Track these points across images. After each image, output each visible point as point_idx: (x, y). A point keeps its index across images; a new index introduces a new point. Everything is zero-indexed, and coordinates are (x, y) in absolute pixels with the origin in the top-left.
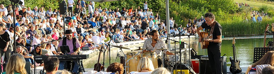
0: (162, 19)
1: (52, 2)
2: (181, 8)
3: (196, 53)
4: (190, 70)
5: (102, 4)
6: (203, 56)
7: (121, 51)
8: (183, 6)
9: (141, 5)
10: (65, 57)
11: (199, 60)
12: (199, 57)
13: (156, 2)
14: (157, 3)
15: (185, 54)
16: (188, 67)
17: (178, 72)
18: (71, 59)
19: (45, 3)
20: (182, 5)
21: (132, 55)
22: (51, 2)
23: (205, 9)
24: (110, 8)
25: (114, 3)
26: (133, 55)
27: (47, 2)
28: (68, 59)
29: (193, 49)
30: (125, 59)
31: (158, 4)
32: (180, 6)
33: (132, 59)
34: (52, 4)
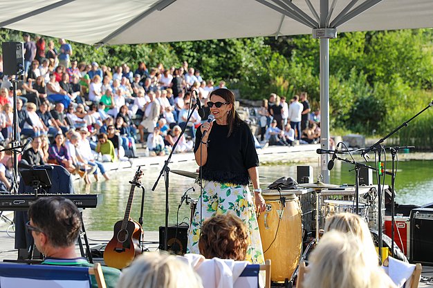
2: (297, 69)
8: (301, 64)
11: (407, 218)
13: (228, 52)
14: (232, 53)
20: (297, 63)
23: (358, 75)
25: (117, 49)
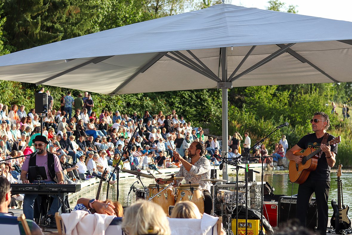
0: (213, 133)
1: (27, 97)
2: (246, 116)
3: (272, 191)
4: (261, 221)
5: (112, 103)
6: (284, 196)
7: (139, 181)
9: (178, 107)
10: (37, 188)
11: (277, 203)
12: (277, 198)
15: (253, 191)
16: (259, 215)
17: (239, 223)
18: (48, 192)
19: (15, 97)
21: (158, 188)
22: (25, 97)
24: (124, 111)
26: (160, 190)
27: (19, 96)
28: (43, 190)
29: (267, 183)
30: (145, 195)
31: (207, 107)
32: (244, 113)
33: (158, 196)
34: (27, 100)
